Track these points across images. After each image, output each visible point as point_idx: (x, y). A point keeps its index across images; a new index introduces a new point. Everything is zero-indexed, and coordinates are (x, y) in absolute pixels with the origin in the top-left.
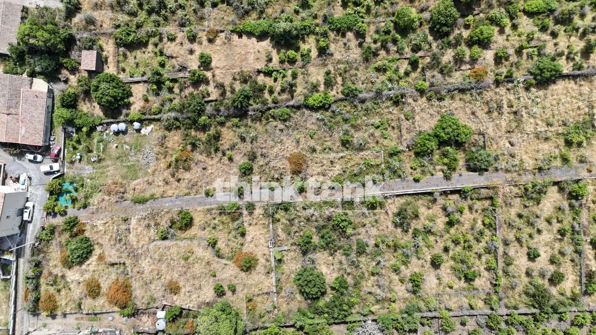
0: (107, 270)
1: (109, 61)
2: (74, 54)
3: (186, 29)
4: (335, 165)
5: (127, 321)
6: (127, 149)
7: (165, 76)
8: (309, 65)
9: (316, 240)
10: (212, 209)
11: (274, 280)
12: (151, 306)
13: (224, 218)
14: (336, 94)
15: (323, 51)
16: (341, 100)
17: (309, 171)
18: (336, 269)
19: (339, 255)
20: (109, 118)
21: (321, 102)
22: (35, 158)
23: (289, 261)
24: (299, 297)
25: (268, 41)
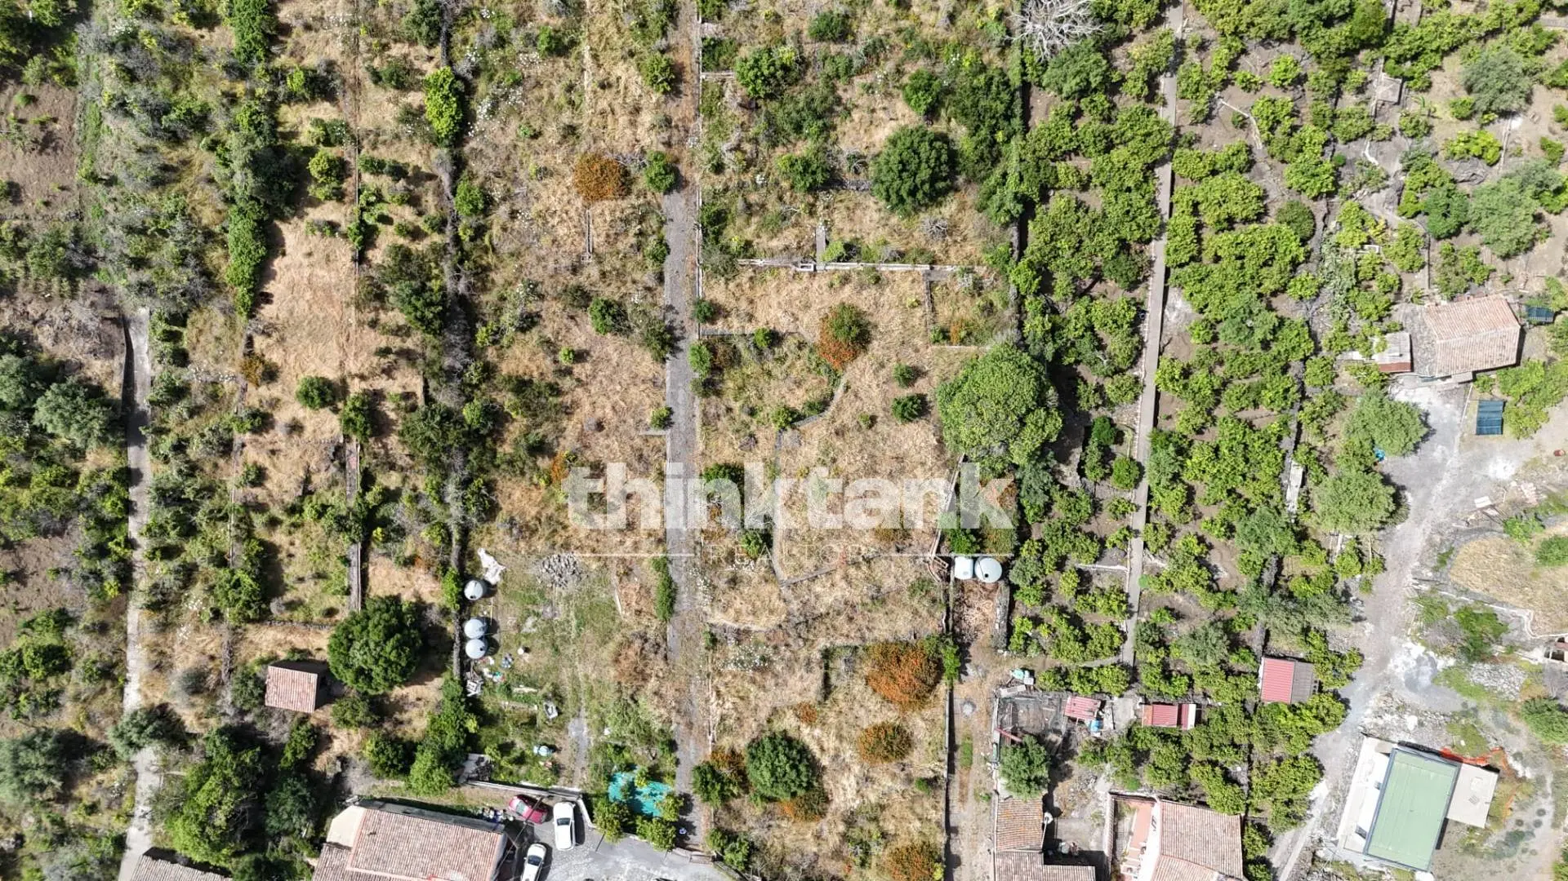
0: (842, 704)
1: (303, 646)
2: (278, 732)
3: (239, 438)
4: (613, 79)
5: (977, 667)
6: (534, 626)
7: (352, 503)
8: (352, 125)
9: (804, 148)
10: (705, 414)
11: (899, 268)
12: (940, 595)
13: (730, 384)
14: (433, 63)
15: (320, 86)
16: (448, 49)
17: (623, 148)
18: (886, 104)
19: (852, 92)
20: (448, 661)
21: (446, 98)
22: (535, 861)
23: (857, 228)
24: (949, 208)
25: (283, 227)
